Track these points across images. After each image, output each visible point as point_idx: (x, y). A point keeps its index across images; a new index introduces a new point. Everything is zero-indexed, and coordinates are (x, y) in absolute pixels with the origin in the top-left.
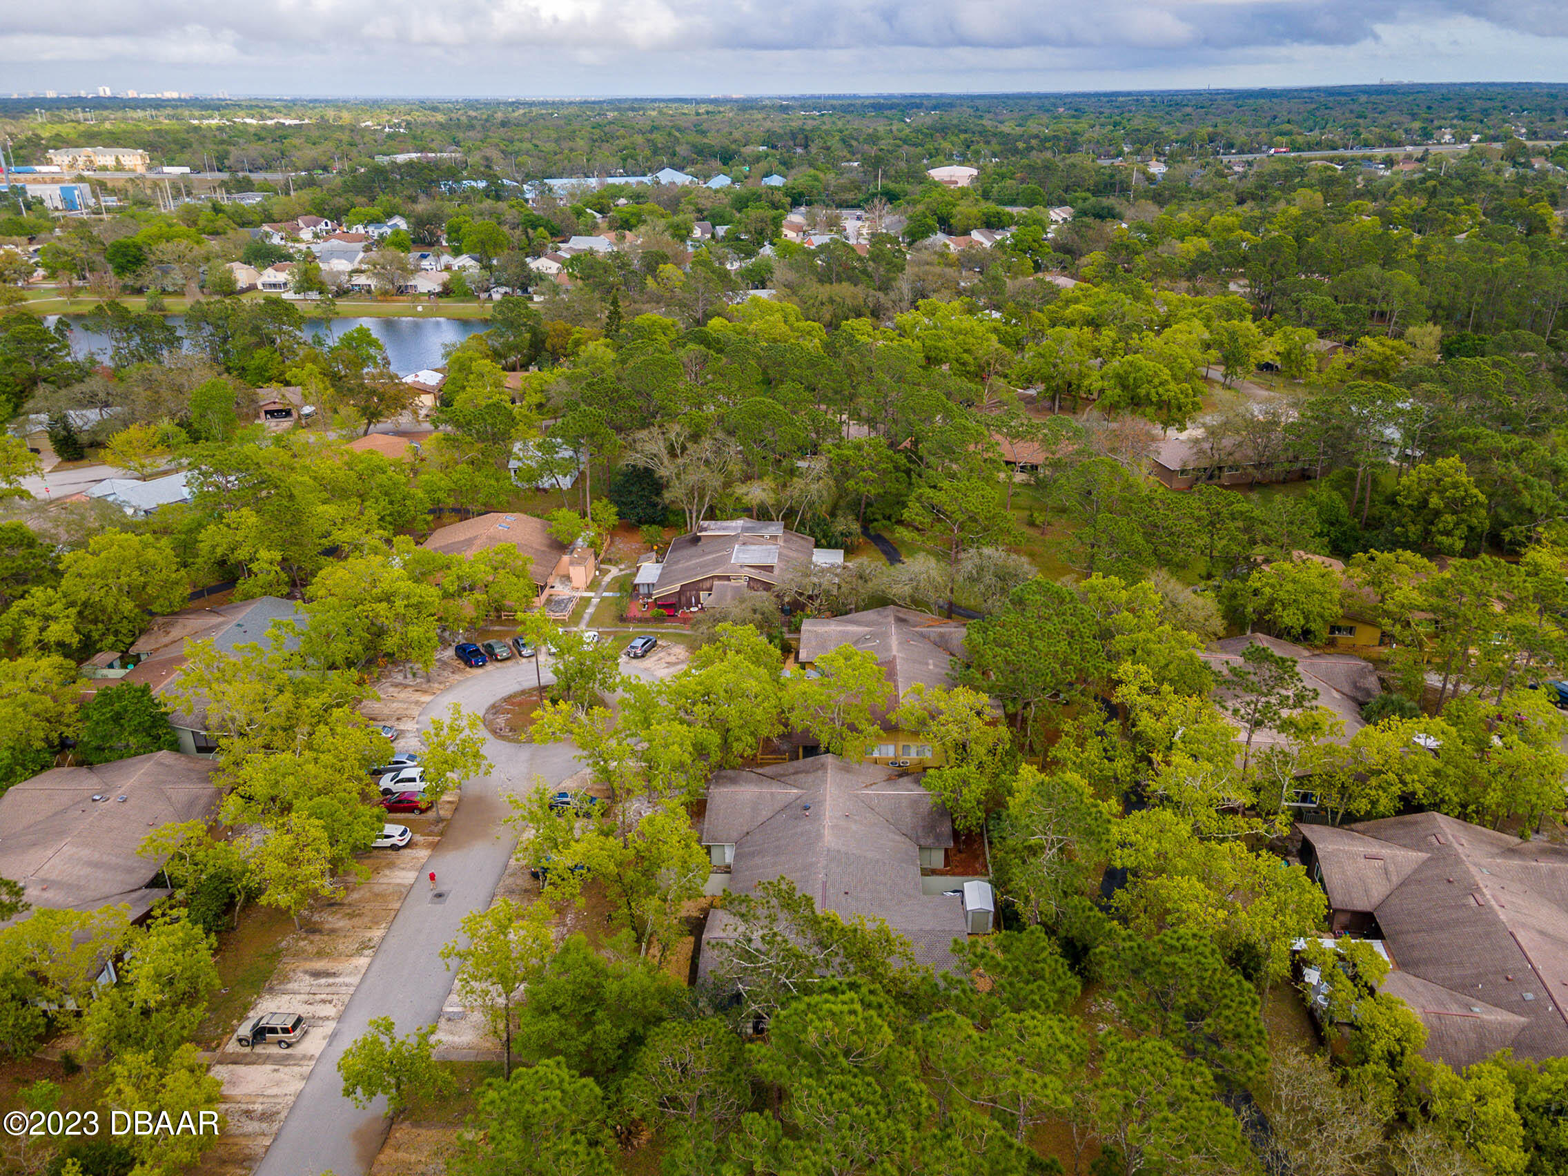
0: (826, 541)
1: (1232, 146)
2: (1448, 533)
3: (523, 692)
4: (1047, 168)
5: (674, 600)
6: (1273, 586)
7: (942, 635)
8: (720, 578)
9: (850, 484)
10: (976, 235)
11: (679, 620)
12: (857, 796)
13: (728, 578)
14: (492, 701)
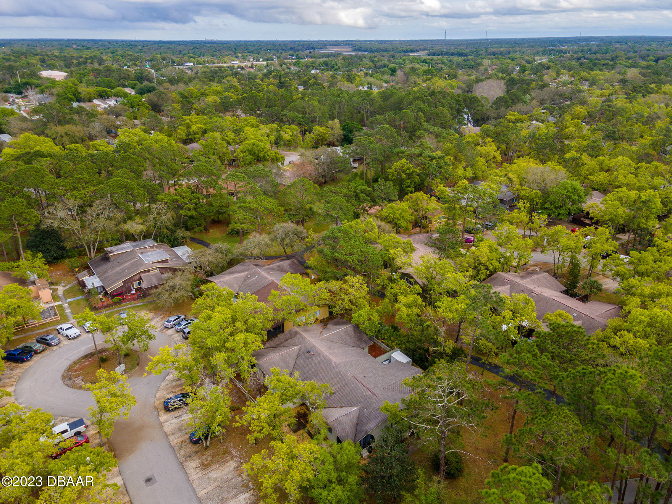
0: (174, 243)
1: (174, 62)
2: (409, 187)
3: (75, 363)
4: (108, 70)
5: (121, 291)
6: (392, 213)
7: (279, 266)
8: (143, 272)
9: (182, 212)
10: (96, 101)
11: (129, 300)
12: (322, 339)
13: (148, 271)
14: (60, 374)
